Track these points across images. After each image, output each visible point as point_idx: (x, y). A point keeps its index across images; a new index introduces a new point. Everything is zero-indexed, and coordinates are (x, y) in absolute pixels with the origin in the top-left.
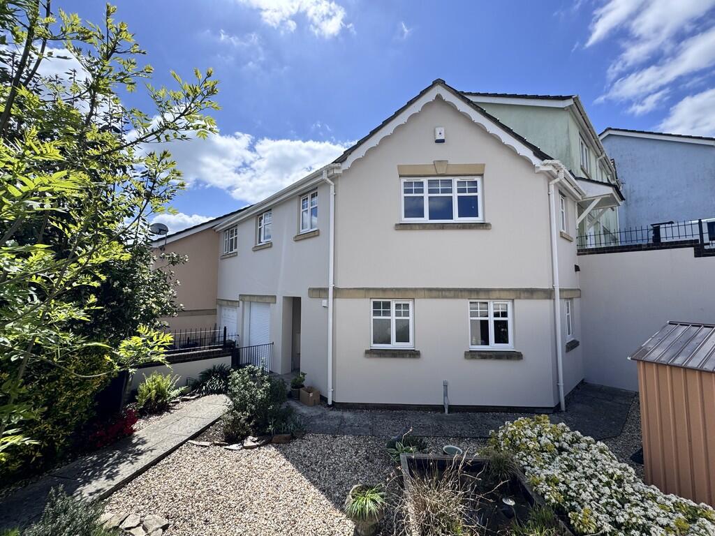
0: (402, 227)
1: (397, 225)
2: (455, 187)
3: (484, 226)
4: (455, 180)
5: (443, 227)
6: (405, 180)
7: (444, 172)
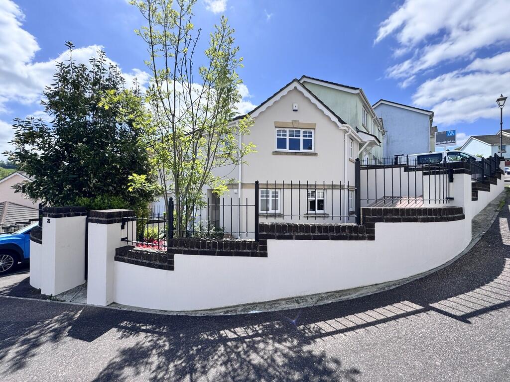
0: (276, 153)
1: (273, 152)
2: (302, 134)
3: (314, 154)
4: (302, 131)
5: (295, 154)
6: (277, 129)
7: (297, 127)
